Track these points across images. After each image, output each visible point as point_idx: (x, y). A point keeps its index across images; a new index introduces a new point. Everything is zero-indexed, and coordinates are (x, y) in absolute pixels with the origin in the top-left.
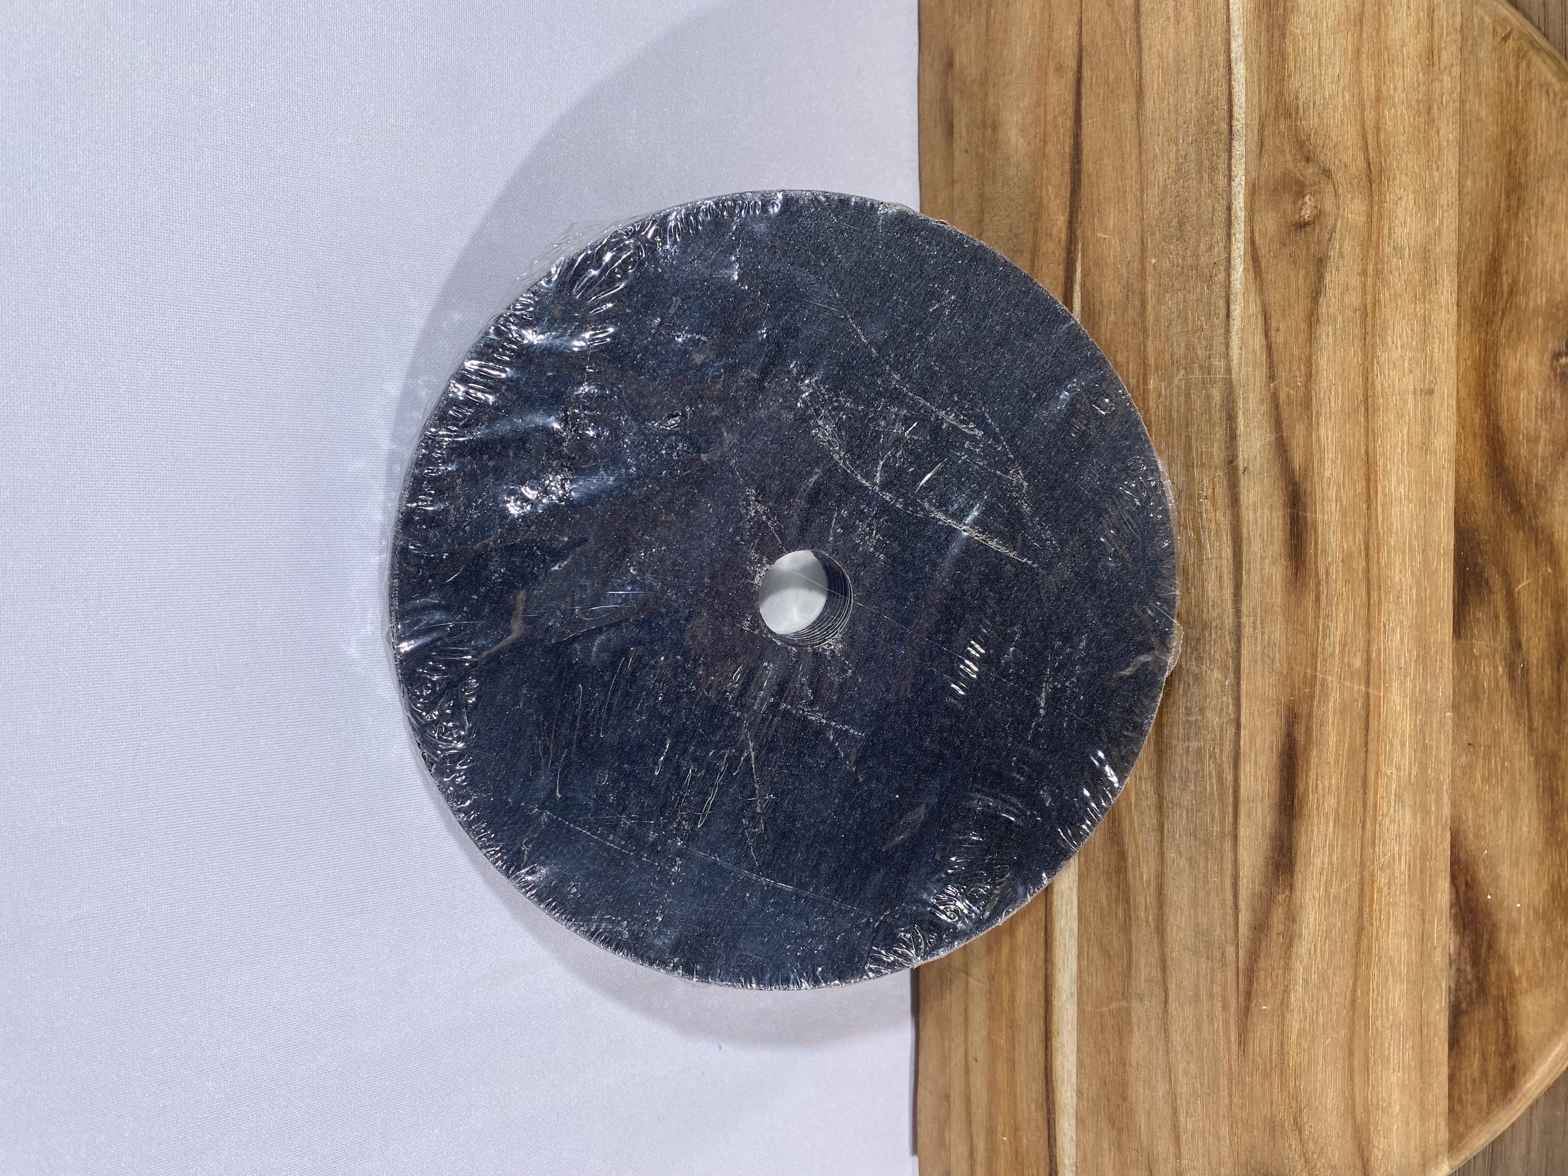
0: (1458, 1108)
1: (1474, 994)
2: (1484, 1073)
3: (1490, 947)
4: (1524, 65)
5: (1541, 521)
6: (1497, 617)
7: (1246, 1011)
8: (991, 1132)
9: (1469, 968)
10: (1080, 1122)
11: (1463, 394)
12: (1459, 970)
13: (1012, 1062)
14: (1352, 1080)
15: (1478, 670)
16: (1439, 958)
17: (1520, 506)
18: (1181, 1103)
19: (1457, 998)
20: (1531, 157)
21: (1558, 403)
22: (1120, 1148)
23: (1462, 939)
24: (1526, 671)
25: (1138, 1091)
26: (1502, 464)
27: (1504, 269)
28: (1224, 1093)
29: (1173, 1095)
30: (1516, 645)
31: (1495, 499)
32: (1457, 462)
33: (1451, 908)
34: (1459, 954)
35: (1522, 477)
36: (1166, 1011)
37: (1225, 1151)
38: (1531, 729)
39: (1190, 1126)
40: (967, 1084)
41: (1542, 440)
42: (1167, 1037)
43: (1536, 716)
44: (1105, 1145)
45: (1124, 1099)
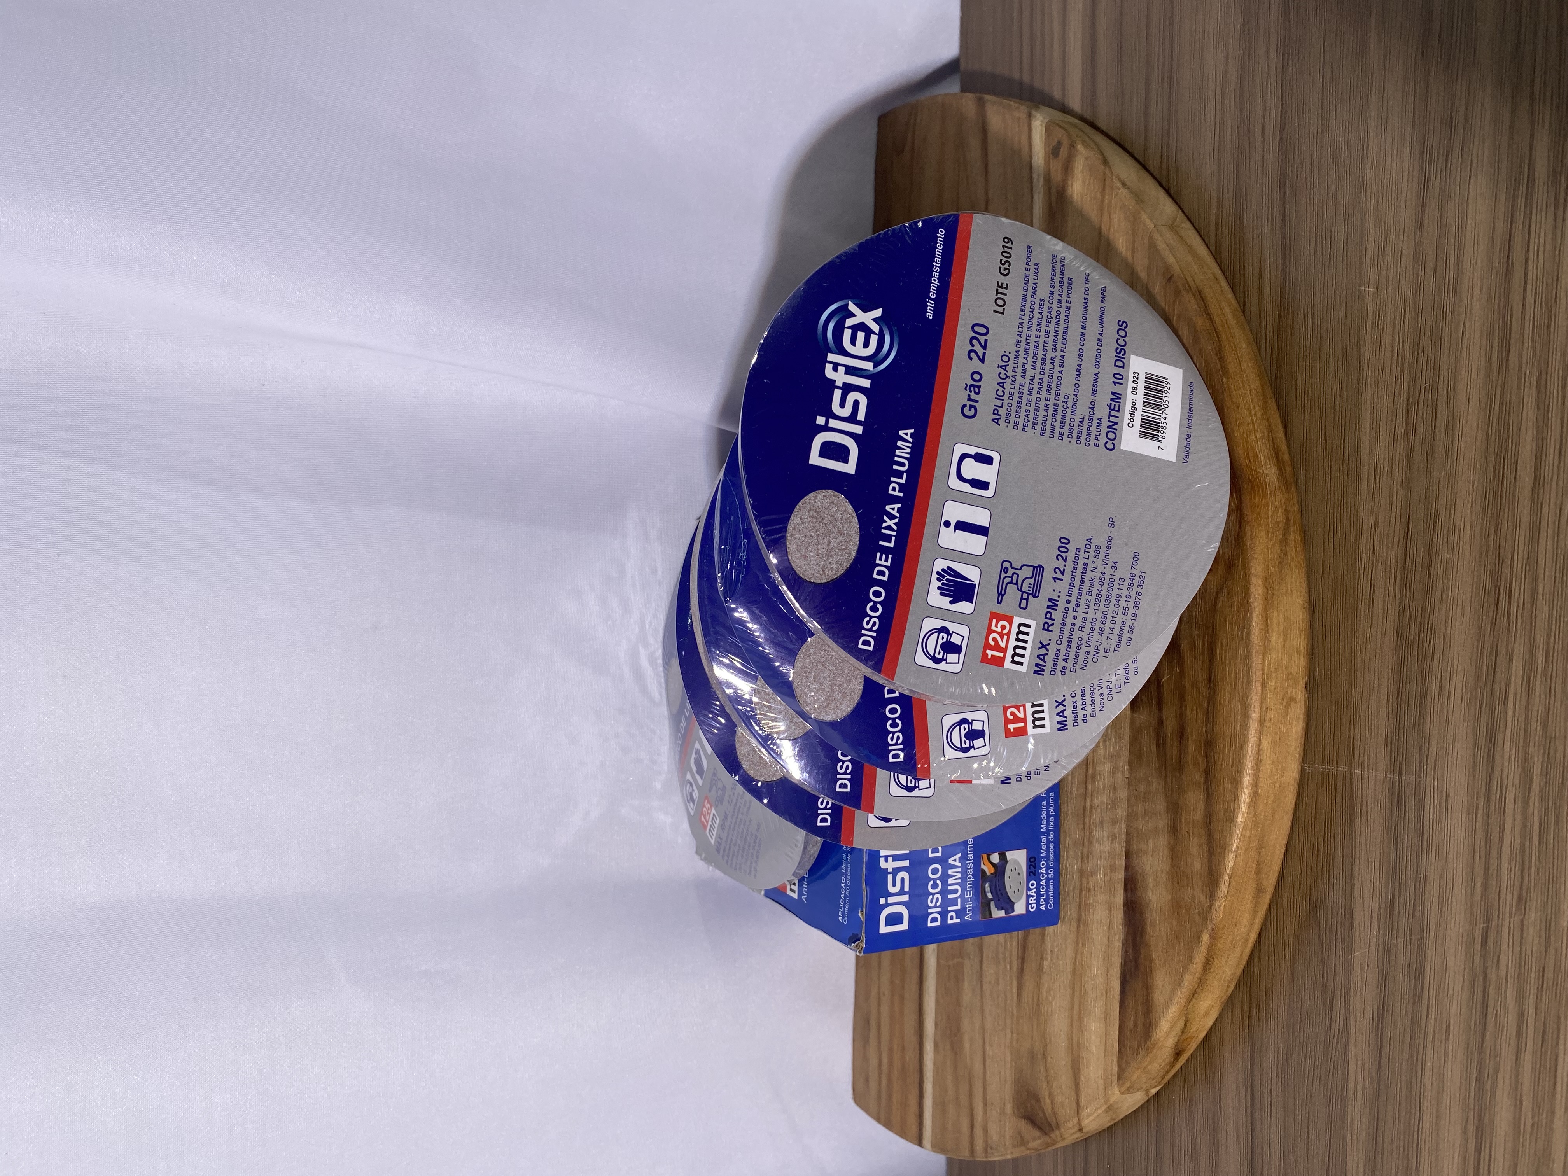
0: (1123, 1050)
1: (1133, 970)
2: (1136, 1025)
3: (1141, 936)
7: (1021, 971)
8: (891, 1050)
9: (1131, 951)
10: (936, 1045)
12: (1126, 951)
13: (902, 998)
14: (1072, 1025)
16: (1117, 944)
18: (987, 1035)
19: (1124, 971)
22: (955, 1067)
23: (1128, 929)
25: (966, 1025)
28: (1009, 1031)
29: (983, 1030)
33: (1124, 907)
34: (1126, 940)
36: (981, 968)
37: (1008, 1071)
39: (991, 1053)
40: (879, 1013)
42: (981, 987)
44: (948, 1063)
45: (959, 1029)
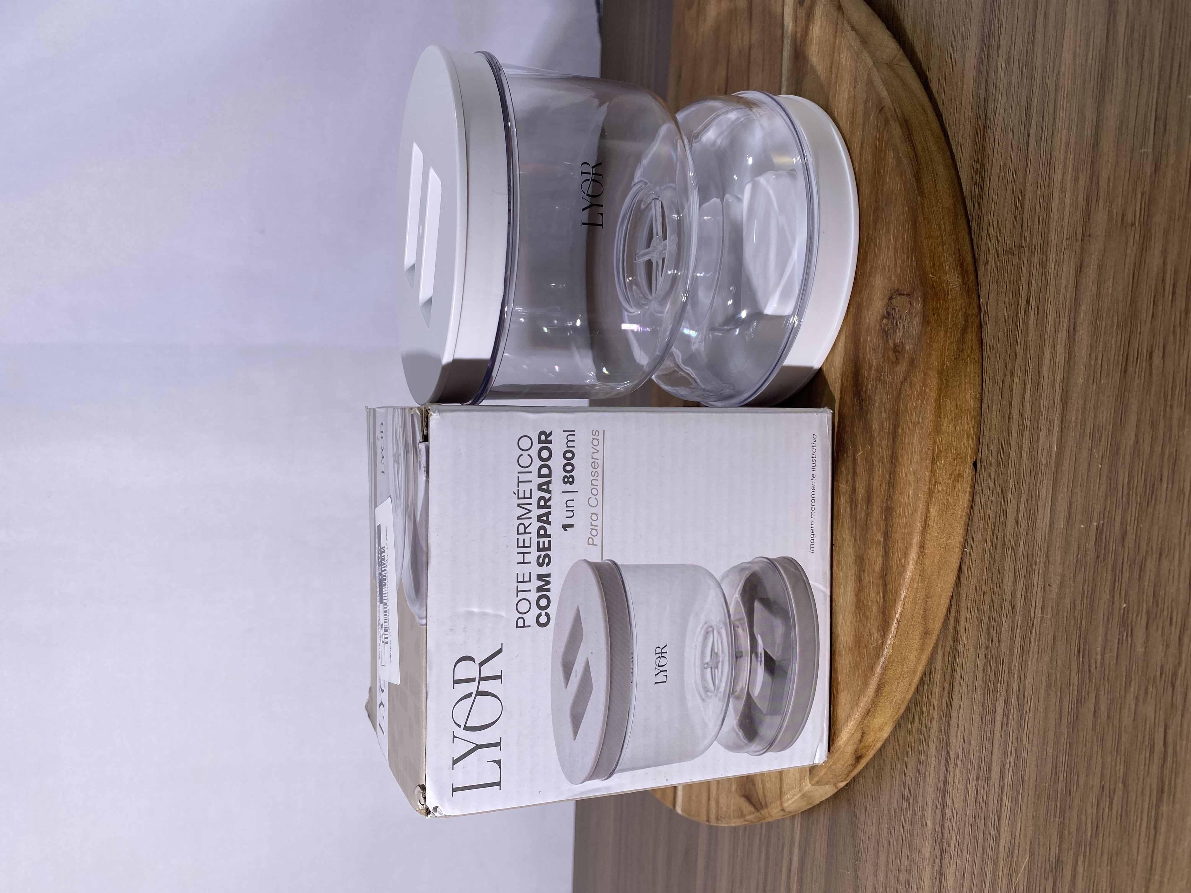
4: (886, 131)
5: (869, 417)
6: (849, 472)
11: (847, 334)
15: (840, 501)
17: (862, 408)
20: (885, 190)
21: (881, 346)
24: (856, 506)
26: (858, 381)
27: (868, 258)
30: (854, 490)
31: (854, 400)
32: (842, 375)
35: (864, 389)
38: (855, 541)
41: (873, 368)
43: (858, 534)
